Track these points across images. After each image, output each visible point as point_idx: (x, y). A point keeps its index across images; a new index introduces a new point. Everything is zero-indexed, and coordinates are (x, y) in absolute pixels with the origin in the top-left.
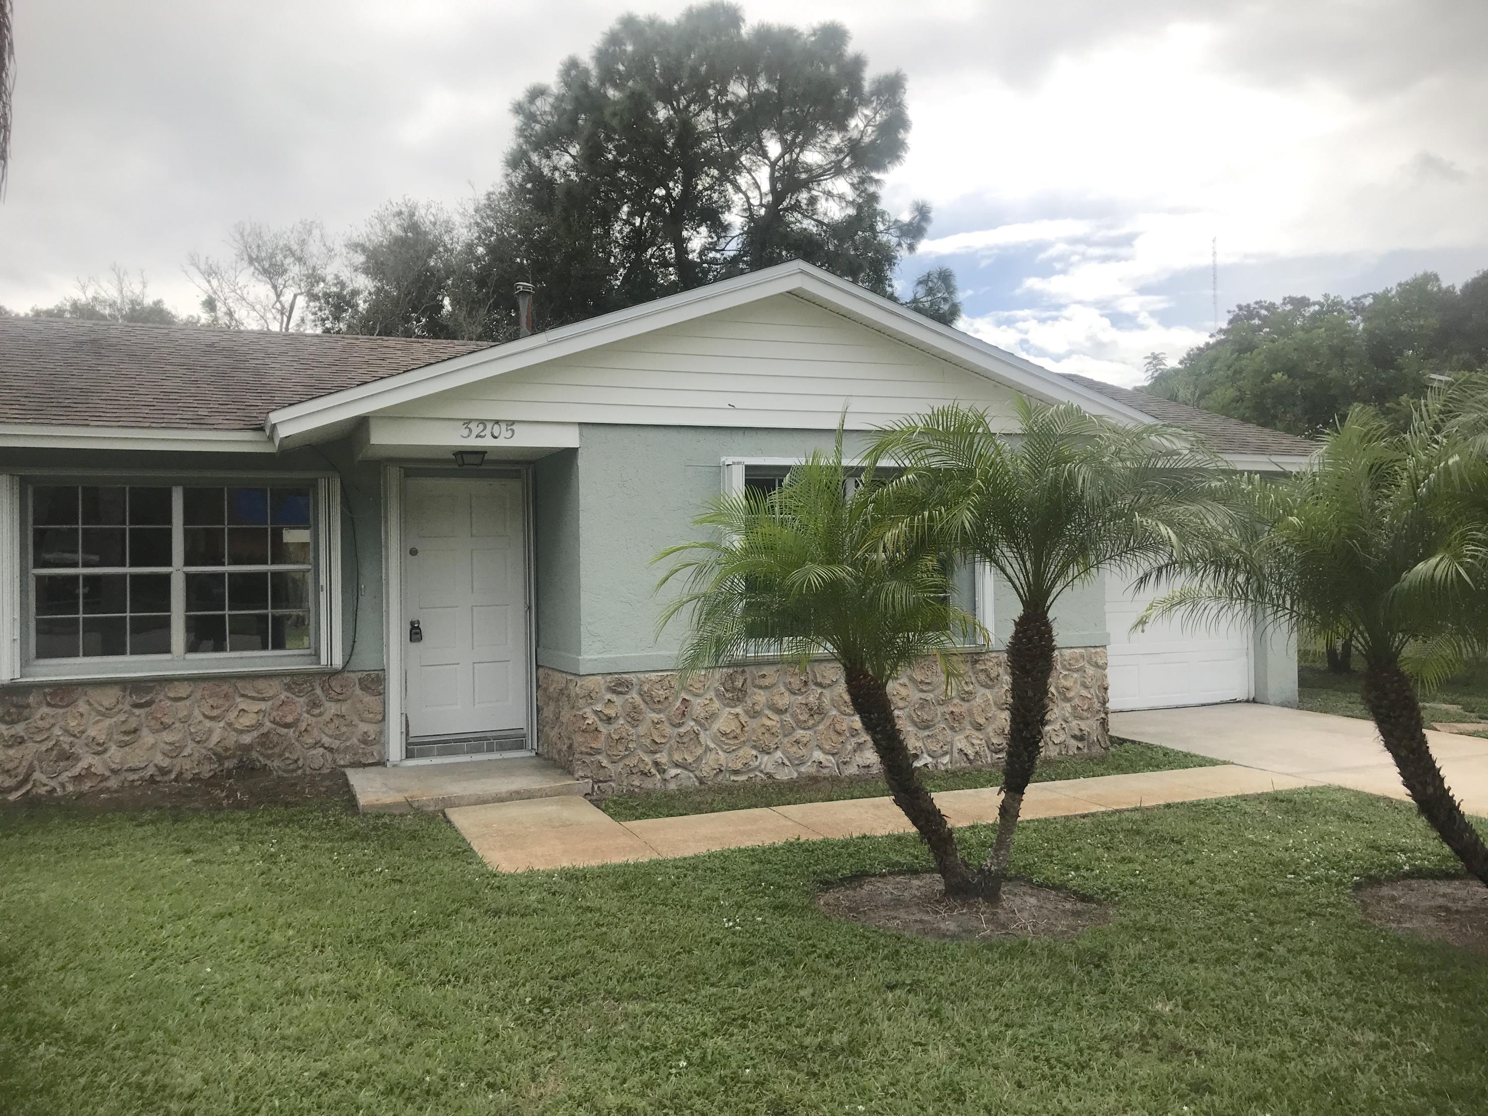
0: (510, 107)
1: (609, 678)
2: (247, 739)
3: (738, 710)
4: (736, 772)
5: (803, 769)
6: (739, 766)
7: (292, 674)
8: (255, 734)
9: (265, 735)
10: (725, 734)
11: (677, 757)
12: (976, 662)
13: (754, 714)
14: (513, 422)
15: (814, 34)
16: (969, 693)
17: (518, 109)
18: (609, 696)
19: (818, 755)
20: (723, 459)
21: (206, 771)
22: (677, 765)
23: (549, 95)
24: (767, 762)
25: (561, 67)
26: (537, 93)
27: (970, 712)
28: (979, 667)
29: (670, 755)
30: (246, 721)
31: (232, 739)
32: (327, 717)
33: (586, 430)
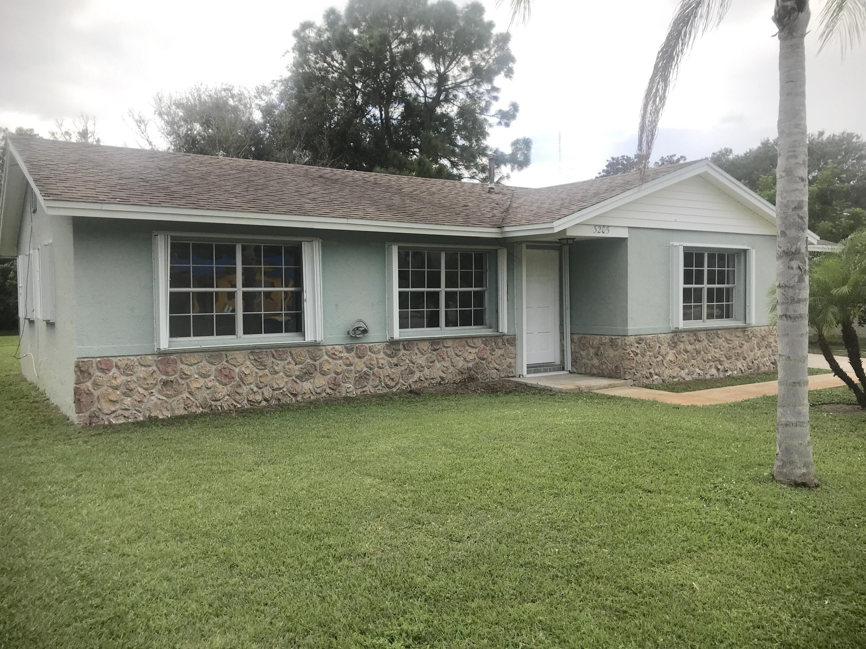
0: (292, 33)
1: (636, 337)
2: (470, 365)
3: (674, 351)
4: (674, 377)
5: (694, 376)
6: (675, 375)
7: (486, 337)
8: (473, 363)
9: (477, 363)
10: (671, 361)
11: (657, 371)
12: (744, 331)
13: (679, 353)
14: (609, 226)
15: (467, 8)
16: (743, 344)
17: (296, 34)
18: (637, 345)
19: (698, 371)
20: (671, 243)
21: (458, 378)
22: (656, 374)
23: (314, 28)
24: (683, 373)
25: (325, 13)
26: (307, 26)
27: (743, 353)
28: (746, 333)
29: (654, 370)
30: (471, 357)
31: (466, 365)
32: (497, 356)
33: (631, 230)
